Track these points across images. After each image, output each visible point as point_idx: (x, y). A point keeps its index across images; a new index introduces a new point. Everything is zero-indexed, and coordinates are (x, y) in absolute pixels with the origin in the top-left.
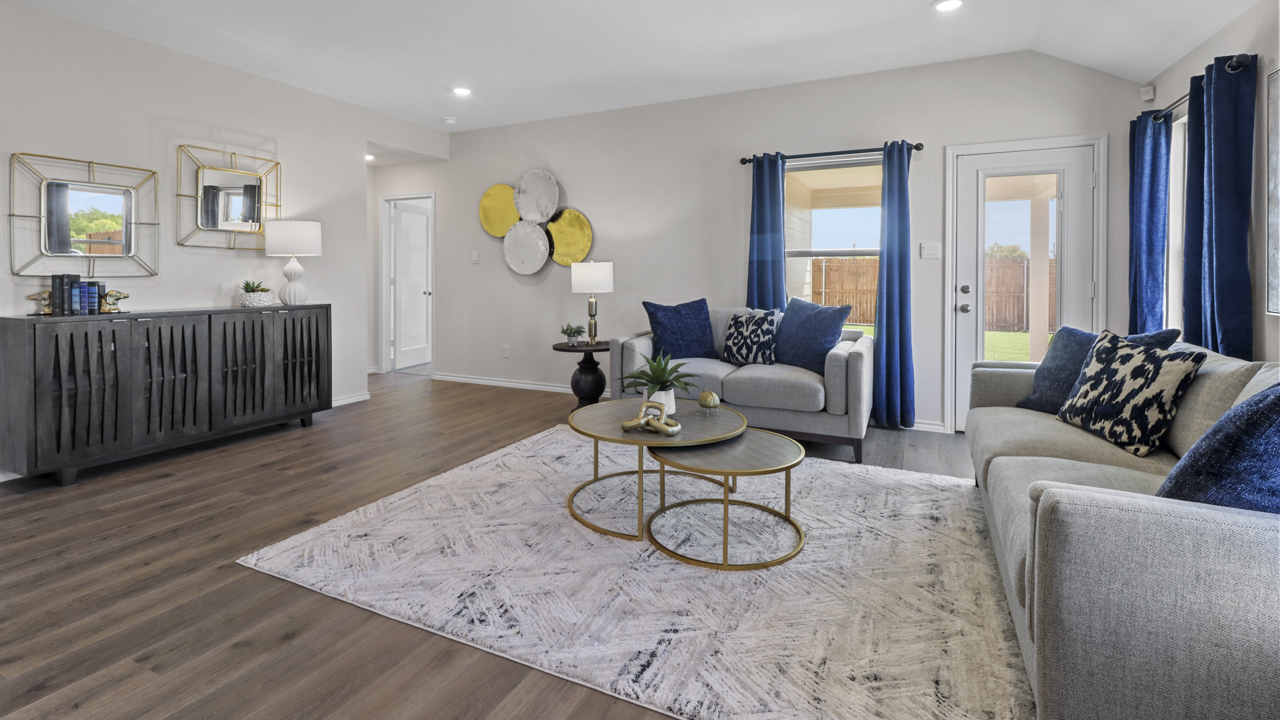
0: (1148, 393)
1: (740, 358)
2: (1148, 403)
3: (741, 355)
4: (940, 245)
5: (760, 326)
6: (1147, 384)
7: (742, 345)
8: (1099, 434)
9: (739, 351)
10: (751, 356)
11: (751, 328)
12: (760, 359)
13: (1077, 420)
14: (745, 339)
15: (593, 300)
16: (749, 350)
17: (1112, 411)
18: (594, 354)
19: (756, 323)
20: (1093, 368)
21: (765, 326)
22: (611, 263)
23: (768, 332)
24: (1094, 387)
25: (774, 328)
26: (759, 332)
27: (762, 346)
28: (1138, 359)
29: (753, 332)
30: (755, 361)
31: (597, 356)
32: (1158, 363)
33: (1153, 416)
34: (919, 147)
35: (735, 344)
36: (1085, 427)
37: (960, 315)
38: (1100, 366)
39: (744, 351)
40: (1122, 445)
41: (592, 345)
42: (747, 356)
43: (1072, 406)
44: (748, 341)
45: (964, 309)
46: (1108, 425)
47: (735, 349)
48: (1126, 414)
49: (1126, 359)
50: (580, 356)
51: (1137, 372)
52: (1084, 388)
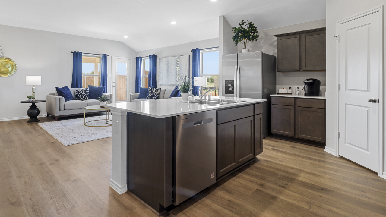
0: (157, 93)
1: (82, 99)
2: (157, 94)
3: (83, 98)
4: (110, 74)
5: (86, 91)
6: (157, 92)
7: (83, 96)
8: (153, 99)
9: (82, 97)
10: (86, 98)
11: (83, 92)
12: (88, 99)
13: (150, 98)
14: (83, 94)
15: (34, 87)
16: (85, 97)
17: (154, 96)
18: (35, 103)
19: (84, 91)
20: (150, 91)
21: (87, 91)
22: (41, 77)
23: (88, 93)
24: (151, 94)
25: (88, 92)
26: (86, 93)
27: (87, 96)
28: (155, 90)
29: (84, 93)
30: (86, 99)
31: (36, 104)
32: (157, 90)
33: (158, 95)
34: (108, 56)
35: (80, 96)
36: (151, 98)
37: (113, 87)
38: (151, 91)
39: (84, 97)
40: (156, 99)
41: (34, 101)
42: (85, 98)
43: (149, 97)
44: (84, 95)
45: (114, 86)
46: (154, 97)
47: (81, 97)
48: (155, 96)
49: (154, 90)
50: (31, 104)
51: (156, 91)
52: (150, 94)
